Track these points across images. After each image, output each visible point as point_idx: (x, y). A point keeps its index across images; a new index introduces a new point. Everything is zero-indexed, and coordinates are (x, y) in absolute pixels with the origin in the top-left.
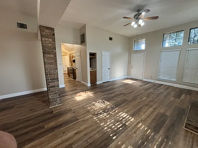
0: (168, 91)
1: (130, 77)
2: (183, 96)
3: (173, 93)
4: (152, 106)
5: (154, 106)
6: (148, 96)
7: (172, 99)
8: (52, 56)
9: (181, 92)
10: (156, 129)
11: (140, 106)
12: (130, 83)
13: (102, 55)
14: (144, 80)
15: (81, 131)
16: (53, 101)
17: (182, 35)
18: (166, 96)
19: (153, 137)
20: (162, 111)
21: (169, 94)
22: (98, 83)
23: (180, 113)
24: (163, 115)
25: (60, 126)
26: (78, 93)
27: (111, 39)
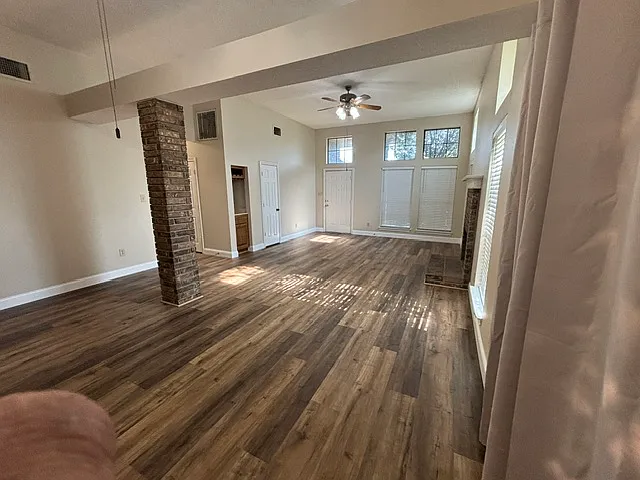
0: (399, 247)
1: (322, 230)
2: (422, 250)
3: (407, 250)
4: (381, 269)
5: (385, 269)
6: (371, 258)
7: (407, 256)
8: (180, 175)
9: (419, 245)
10: (395, 290)
11: (363, 272)
12: (329, 241)
13: (260, 174)
14: (354, 232)
15: (289, 317)
16: (185, 289)
17: (414, 136)
18: (398, 255)
19: (393, 298)
20: (397, 272)
21: (401, 250)
22: (256, 248)
23: (419, 270)
24: (399, 276)
25: (242, 320)
26: (222, 271)
27: (277, 131)
